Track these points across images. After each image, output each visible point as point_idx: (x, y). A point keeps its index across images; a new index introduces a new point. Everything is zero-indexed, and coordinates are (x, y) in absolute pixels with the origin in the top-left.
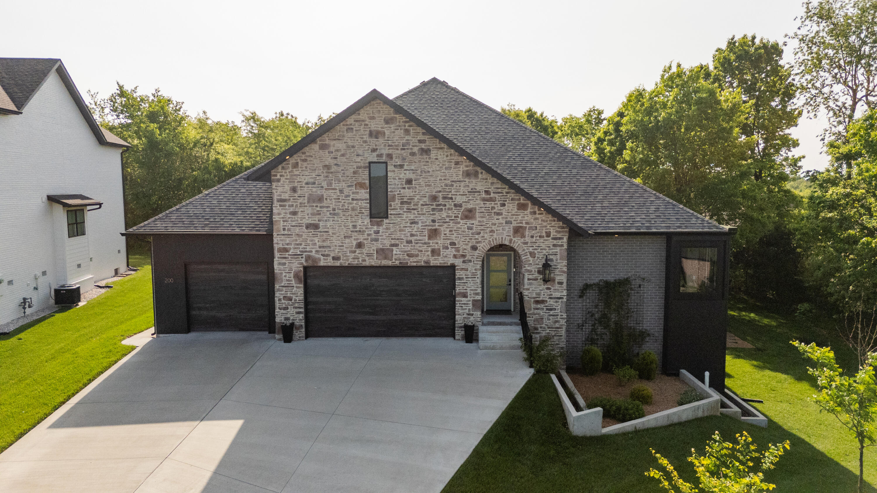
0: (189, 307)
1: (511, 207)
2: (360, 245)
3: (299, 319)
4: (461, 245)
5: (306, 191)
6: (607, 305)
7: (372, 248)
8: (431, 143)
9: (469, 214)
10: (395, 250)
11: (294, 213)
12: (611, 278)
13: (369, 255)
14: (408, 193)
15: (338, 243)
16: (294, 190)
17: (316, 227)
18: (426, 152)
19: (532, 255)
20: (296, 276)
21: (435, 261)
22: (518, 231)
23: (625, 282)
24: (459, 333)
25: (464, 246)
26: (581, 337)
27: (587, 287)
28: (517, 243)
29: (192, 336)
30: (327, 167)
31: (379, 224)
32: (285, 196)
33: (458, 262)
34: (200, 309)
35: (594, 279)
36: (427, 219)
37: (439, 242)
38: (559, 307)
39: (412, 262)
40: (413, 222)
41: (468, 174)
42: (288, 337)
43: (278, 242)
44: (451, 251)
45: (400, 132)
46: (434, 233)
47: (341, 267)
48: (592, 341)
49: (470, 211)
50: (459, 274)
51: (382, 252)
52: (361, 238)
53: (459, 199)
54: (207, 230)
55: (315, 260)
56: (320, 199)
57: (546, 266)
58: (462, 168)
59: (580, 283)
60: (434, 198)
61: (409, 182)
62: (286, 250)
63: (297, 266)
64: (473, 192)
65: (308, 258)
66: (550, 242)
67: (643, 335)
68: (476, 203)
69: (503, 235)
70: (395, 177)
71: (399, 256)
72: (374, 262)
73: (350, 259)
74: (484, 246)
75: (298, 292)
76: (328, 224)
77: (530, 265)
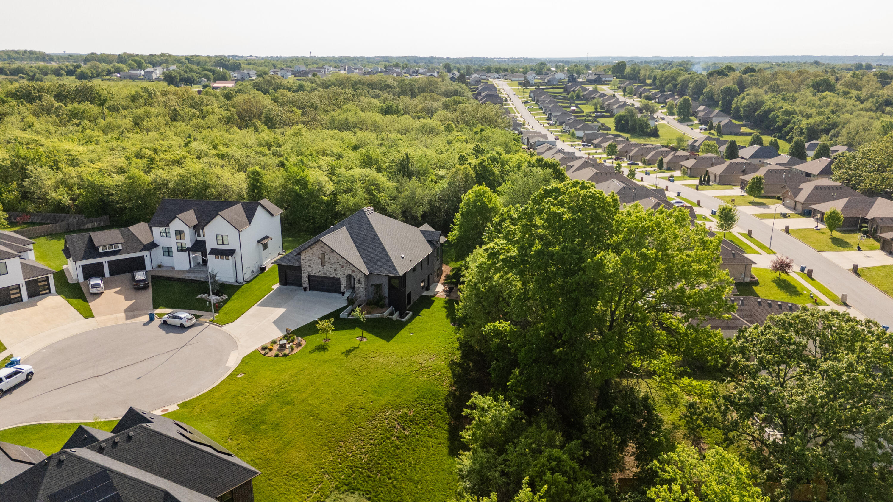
0: (286, 280)
2: (320, 271)
3: (308, 286)
5: (308, 258)
6: (377, 290)
7: (322, 272)
9: (343, 267)
10: (327, 273)
11: (306, 263)
12: (377, 285)
14: (329, 260)
15: (315, 270)
16: (305, 258)
17: (310, 266)
18: (332, 252)
19: (357, 277)
20: (307, 277)
21: (336, 277)
22: (353, 271)
23: (380, 286)
24: (340, 293)
25: (342, 274)
26: (371, 297)
27: (372, 285)
28: (353, 274)
29: (287, 286)
30: (312, 253)
31: (323, 267)
33: (341, 277)
34: (288, 281)
35: (374, 283)
36: (334, 267)
37: (337, 272)
38: (363, 290)
39: (331, 276)
40: (331, 267)
42: (305, 289)
43: (303, 269)
44: (339, 275)
46: (335, 270)
47: (316, 276)
48: (374, 297)
50: (341, 280)
51: (324, 273)
52: (320, 269)
53: (340, 263)
54: (289, 264)
55: (311, 274)
56: (311, 260)
57: (359, 280)
59: (370, 284)
60: (335, 262)
61: (329, 258)
62: (304, 271)
63: (307, 274)
64: (343, 262)
65: (309, 273)
66: (360, 275)
68: (344, 264)
69: (351, 273)
70: (327, 257)
71: (328, 275)
72: (322, 275)
73: (317, 274)
74: (346, 274)
75: (307, 280)
76: (313, 266)
77: (356, 280)
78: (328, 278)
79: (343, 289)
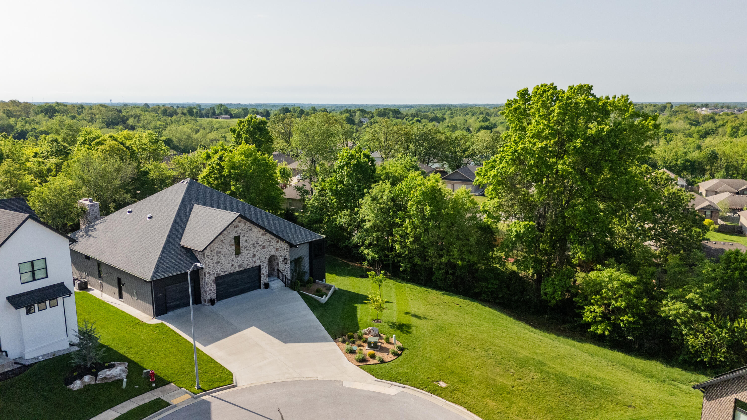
0: (166, 303)
1: (275, 242)
2: (233, 265)
3: (215, 296)
4: (262, 258)
5: (215, 251)
6: (296, 265)
7: (236, 266)
8: (253, 226)
9: (264, 247)
10: (243, 264)
11: (212, 259)
12: (296, 257)
13: (236, 268)
14: (246, 244)
15: (225, 266)
16: (211, 251)
17: (219, 262)
18: (251, 230)
19: (281, 256)
20: (213, 281)
21: (255, 265)
22: (277, 250)
23: (300, 258)
24: (263, 287)
25: (262, 257)
27: (293, 262)
28: (277, 254)
29: (170, 313)
30: (222, 241)
31: (238, 257)
32: (209, 254)
33: (261, 264)
34: (170, 303)
36: (252, 252)
37: (256, 258)
38: (289, 269)
39: (248, 267)
40: (248, 254)
41: (263, 235)
42: (211, 303)
43: (206, 270)
44: (259, 261)
45: (243, 225)
46: (254, 256)
47: (227, 274)
49: (264, 246)
50: (261, 267)
51: (240, 266)
52: (233, 263)
53: (261, 243)
54: (179, 273)
55: (219, 274)
56: (220, 252)
57: (285, 259)
58: (261, 233)
60: (254, 244)
61: (246, 240)
62: (209, 273)
63: (213, 278)
64: (265, 240)
65: (217, 274)
66: (285, 251)
67: (305, 273)
68: (266, 244)
69: (273, 252)
70: (242, 240)
71: (244, 266)
72: (237, 270)
73: (230, 271)
74: (268, 257)
75: (214, 287)
76: (223, 261)
77: (281, 259)
78: (246, 271)
79: (264, 279)
